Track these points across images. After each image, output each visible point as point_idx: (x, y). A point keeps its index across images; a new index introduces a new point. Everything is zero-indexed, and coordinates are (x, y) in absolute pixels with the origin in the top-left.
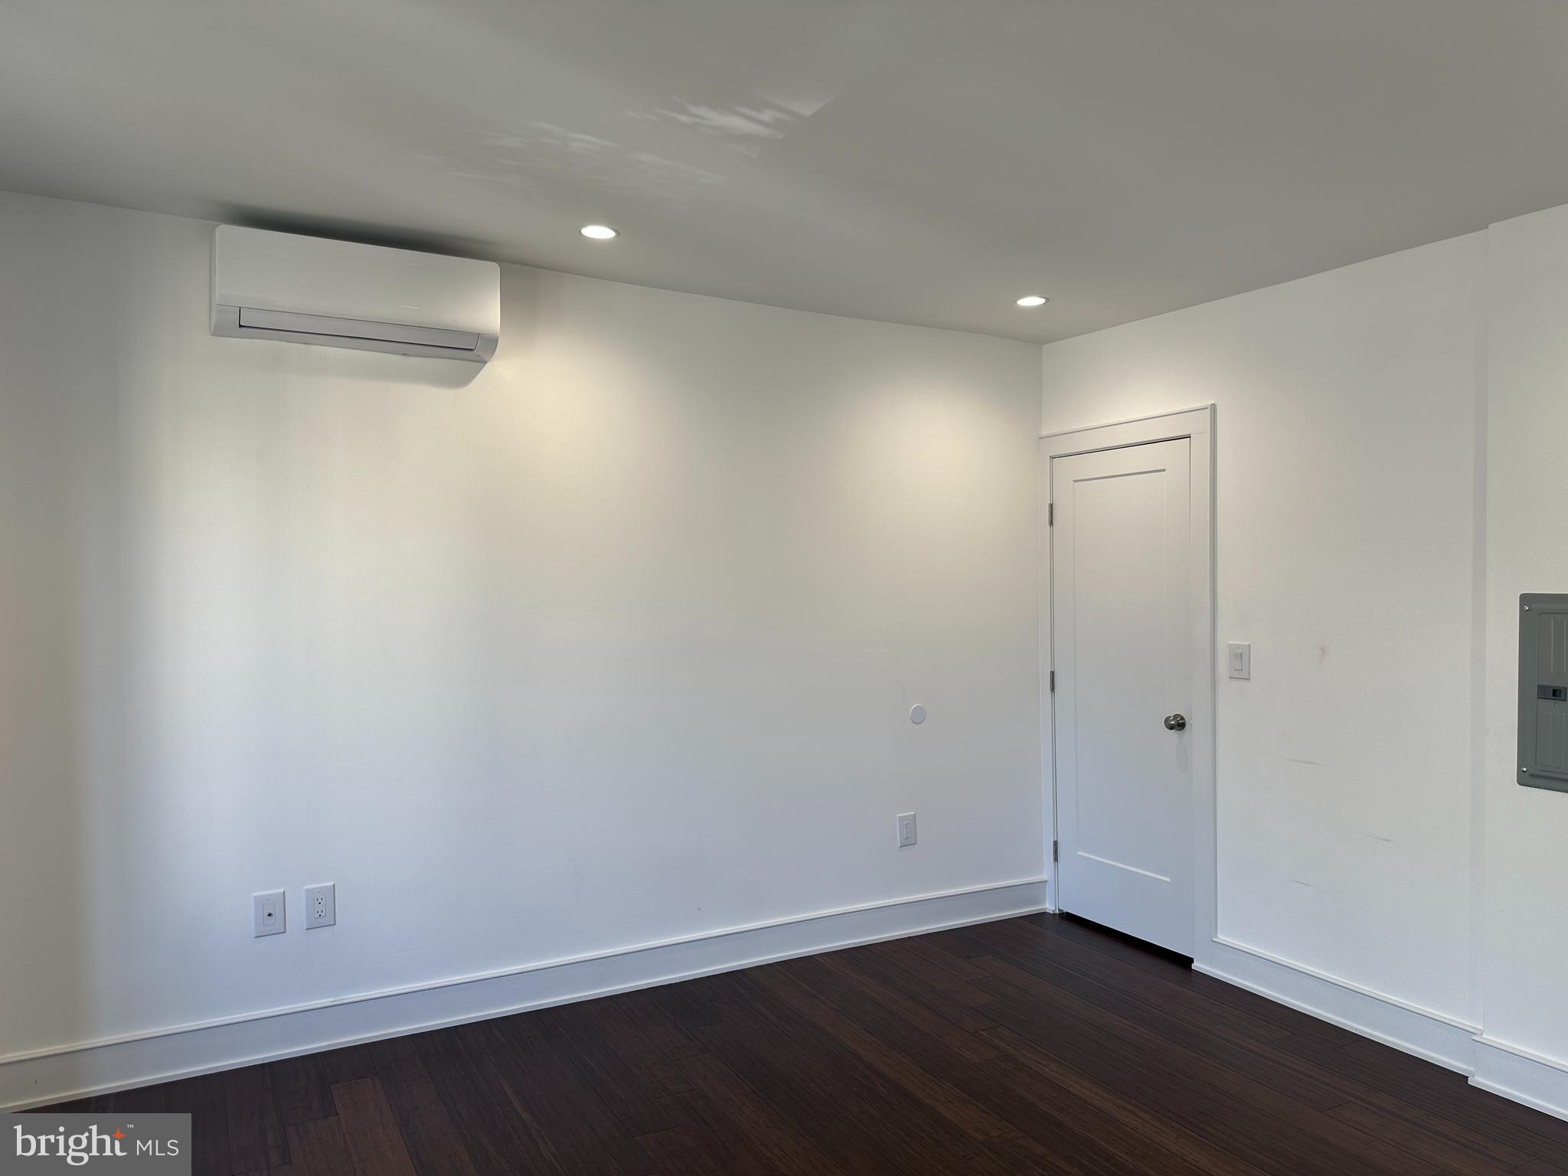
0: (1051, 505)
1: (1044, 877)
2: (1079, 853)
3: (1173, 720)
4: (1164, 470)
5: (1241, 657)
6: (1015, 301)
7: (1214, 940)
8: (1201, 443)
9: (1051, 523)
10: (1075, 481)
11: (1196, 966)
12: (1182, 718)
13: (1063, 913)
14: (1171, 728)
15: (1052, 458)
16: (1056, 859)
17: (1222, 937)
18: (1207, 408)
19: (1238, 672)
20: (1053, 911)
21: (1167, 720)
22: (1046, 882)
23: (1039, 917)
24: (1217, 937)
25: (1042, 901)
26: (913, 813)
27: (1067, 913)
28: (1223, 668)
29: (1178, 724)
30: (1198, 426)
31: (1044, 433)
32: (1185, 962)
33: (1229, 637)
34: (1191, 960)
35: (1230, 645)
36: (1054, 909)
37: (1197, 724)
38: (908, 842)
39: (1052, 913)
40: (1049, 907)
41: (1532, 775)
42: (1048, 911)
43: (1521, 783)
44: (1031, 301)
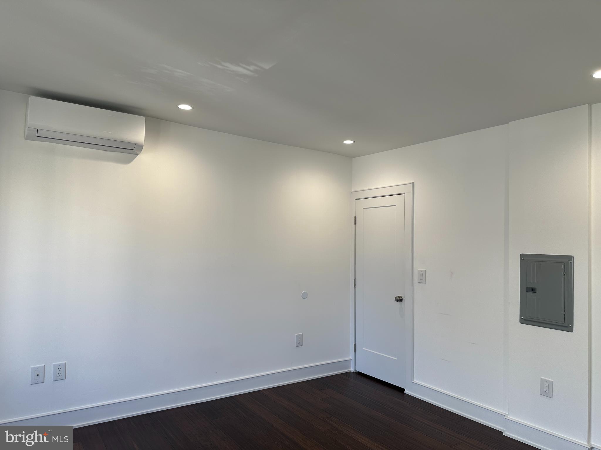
0: (355, 217)
1: (350, 358)
2: (364, 349)
3: (398, 298)
4: (396, 206)
5: (422, 275)
6: (343, 142)
7: (413, 382)
8: (409, 196)
9: (355, 224)
10: (364, 208)
11: (406, 392)
12: (401, 297)
13: (357, 372)
14: (397, 301)
15: (356, 199)
16: (355, 351)
17: (415, 381)
18: (411, 184)
19: (422, 280)
20: (354, 371)
21: (396, 298)
22: (351, 360)
23: (348, 374)
24: (414, 381)
25: (349, 367)
26: (302, 333)
27: (359, 372)
28: (416, 279)
29: (400, 300)
30: (408, 190)
31: (353, 190)
32: (402, 390)
33: (418, 267)
34: (404, 390)
35: (419, 270)
36: (354, 370)
37: (407, 299)
38: (300, 344)
39: (353, 372)
40: (352, 370)
41: (525, 320)
42: (351, 371)
43: (521, 322)
44: (348, 142)
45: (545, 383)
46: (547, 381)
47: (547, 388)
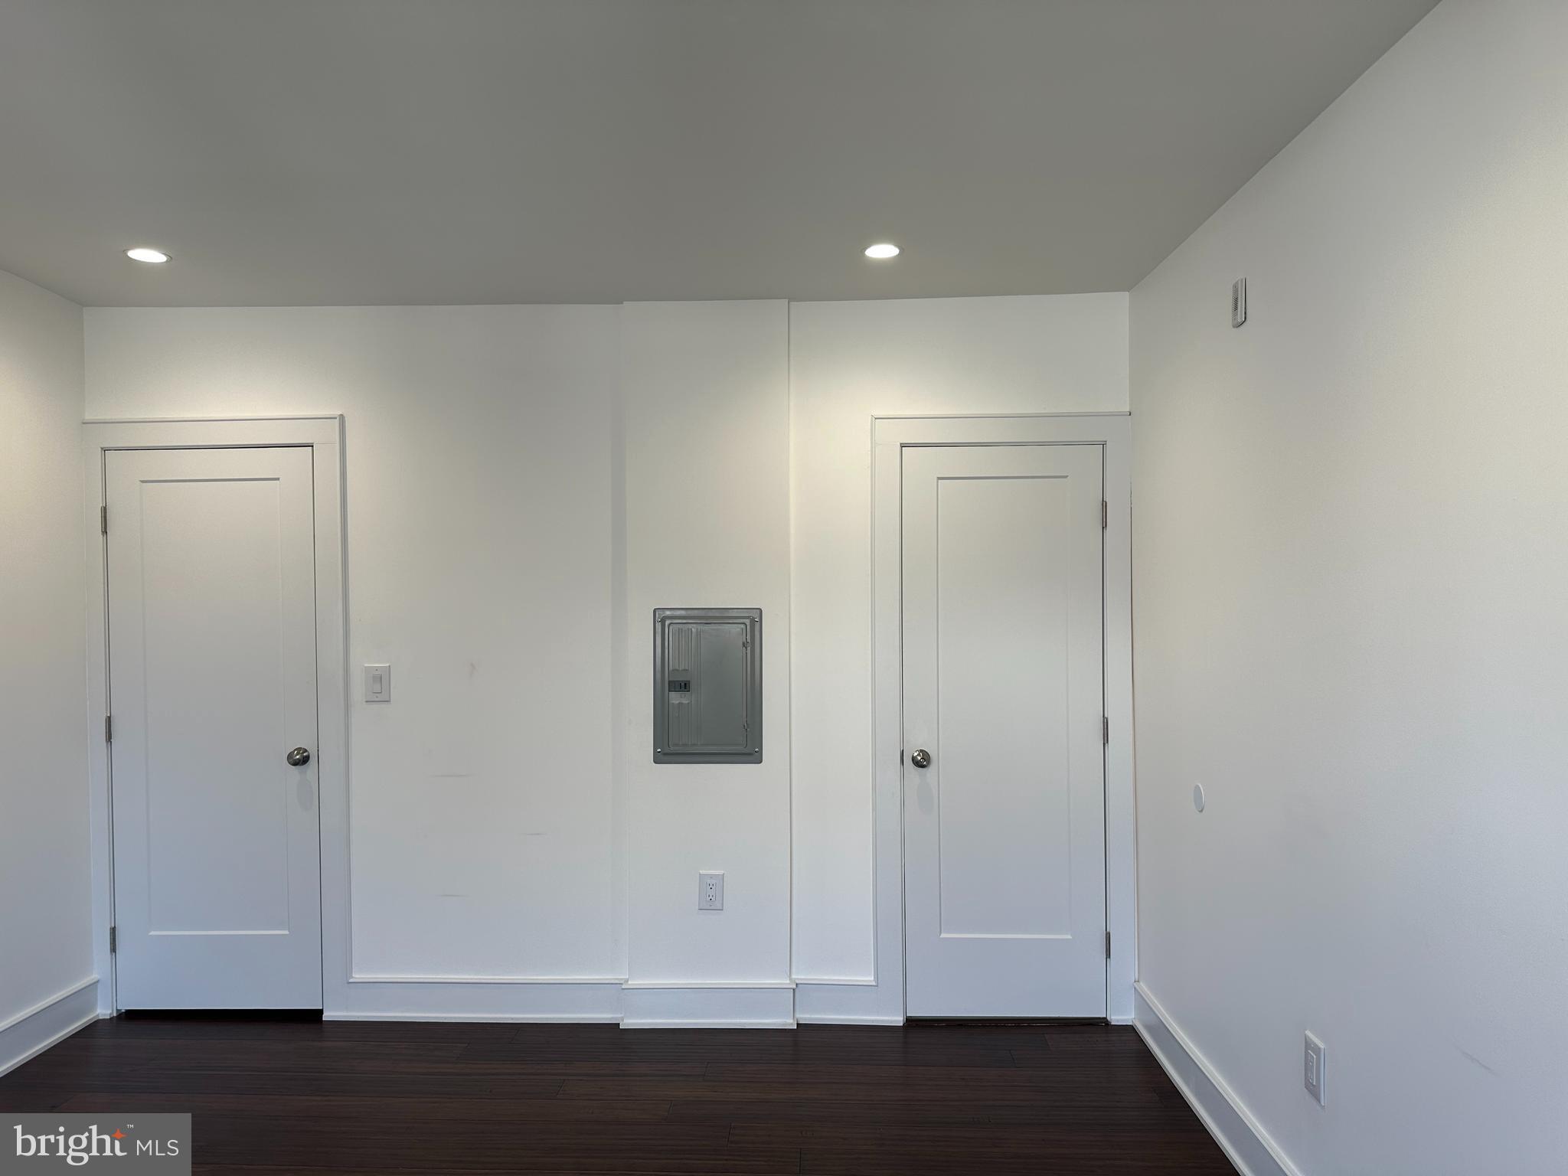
0: (104, 510)
1: (96, 976)
2: (152, 933)
3: (297, 754)
4: (278, 479)
5: (380, 682)
6: (125, 251)
7: (351, 980)
8: (327, 455)
9: (105, 532)
10: (143, 482)
11: (327, 1016)
12: (306, 751)
13: (120, 1014)
14: (296, 763)
15: (105, 450)
16: (113, 950)
17: (358, 976)
18: (336, 418)
19: (378, 695)
20: (110, 1014)
21: (290, 756)
22: (100, 981)
24: (353, 977)
25: (91, 1007)
27: (127, 1011)
28: (358, 691)
29: (300, 759)
30: (324, 436)
31: (88, 417)
32: (313, 1016)
33: (365, 660)
34: (321, 1012)
35: (366, 667)
36: (109, 1012)
37: (324, 756)
39: (109, 1018)
40: (104, 1011)
41: (665, 754)
42: (101, 1018)
43: (655, 762)
44: (147, 255)
45: (709, 881)
46: (711, 876)
47: (711, 893)
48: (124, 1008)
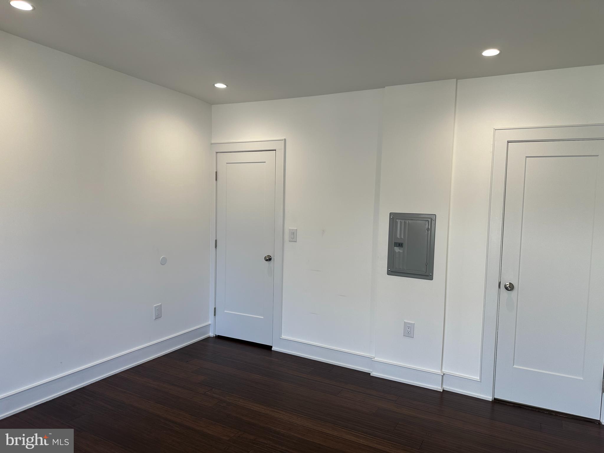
0: (216, 172)
1: (210, 322)
2: (225, 311)
3: (268, 257)
4: (265, 162)
5: (293, 234)
6: (214, 85)
7: (281, 338)
8: (280, 153)
9: (216, 180)
10: (227, 163)
11: (273, 349)
12: (270, 256)
13: (217, 336)
14: (267, 260)
15: (217, 153)
16: (215, 315)
17: (283, 337)
18: (283, 140)
19: (293, 239)
21: (265, 258)
22: (210, 324)
23: (208, 339)
24: (282, 337)
25: (208, 332)
26: (160, 304)
27: (218, 336)
28: (287, 237)
29: (269, 259)
30: (279, 146)
31: (213, 142)
32: (269, 348)
33: (289, 226)
34: (271, 347)
35: (290, 229)
36: (213, 335)
37: (276, 259)
38: (158, 317)
40: (211, 334)
41: (392, 272)
42: (210, 336)
43: (388, 274)
44: (220, 86)
45: (408, 325)
46: (409, 324)
47: (409, 330)
48: (217, 334)
